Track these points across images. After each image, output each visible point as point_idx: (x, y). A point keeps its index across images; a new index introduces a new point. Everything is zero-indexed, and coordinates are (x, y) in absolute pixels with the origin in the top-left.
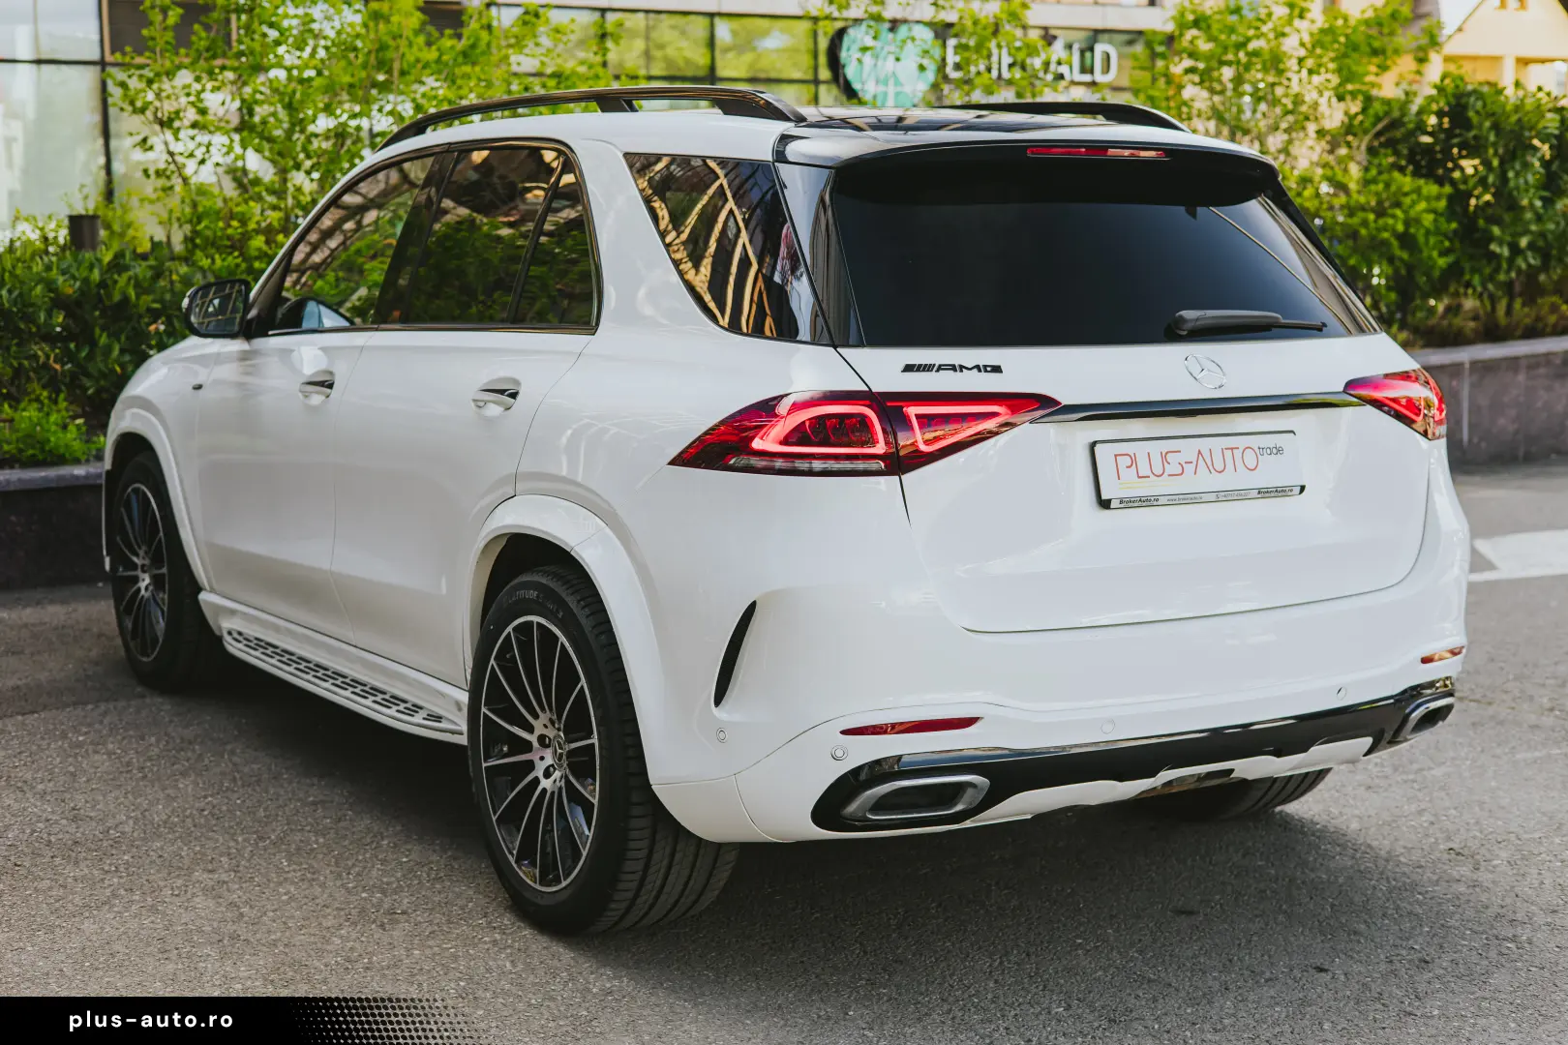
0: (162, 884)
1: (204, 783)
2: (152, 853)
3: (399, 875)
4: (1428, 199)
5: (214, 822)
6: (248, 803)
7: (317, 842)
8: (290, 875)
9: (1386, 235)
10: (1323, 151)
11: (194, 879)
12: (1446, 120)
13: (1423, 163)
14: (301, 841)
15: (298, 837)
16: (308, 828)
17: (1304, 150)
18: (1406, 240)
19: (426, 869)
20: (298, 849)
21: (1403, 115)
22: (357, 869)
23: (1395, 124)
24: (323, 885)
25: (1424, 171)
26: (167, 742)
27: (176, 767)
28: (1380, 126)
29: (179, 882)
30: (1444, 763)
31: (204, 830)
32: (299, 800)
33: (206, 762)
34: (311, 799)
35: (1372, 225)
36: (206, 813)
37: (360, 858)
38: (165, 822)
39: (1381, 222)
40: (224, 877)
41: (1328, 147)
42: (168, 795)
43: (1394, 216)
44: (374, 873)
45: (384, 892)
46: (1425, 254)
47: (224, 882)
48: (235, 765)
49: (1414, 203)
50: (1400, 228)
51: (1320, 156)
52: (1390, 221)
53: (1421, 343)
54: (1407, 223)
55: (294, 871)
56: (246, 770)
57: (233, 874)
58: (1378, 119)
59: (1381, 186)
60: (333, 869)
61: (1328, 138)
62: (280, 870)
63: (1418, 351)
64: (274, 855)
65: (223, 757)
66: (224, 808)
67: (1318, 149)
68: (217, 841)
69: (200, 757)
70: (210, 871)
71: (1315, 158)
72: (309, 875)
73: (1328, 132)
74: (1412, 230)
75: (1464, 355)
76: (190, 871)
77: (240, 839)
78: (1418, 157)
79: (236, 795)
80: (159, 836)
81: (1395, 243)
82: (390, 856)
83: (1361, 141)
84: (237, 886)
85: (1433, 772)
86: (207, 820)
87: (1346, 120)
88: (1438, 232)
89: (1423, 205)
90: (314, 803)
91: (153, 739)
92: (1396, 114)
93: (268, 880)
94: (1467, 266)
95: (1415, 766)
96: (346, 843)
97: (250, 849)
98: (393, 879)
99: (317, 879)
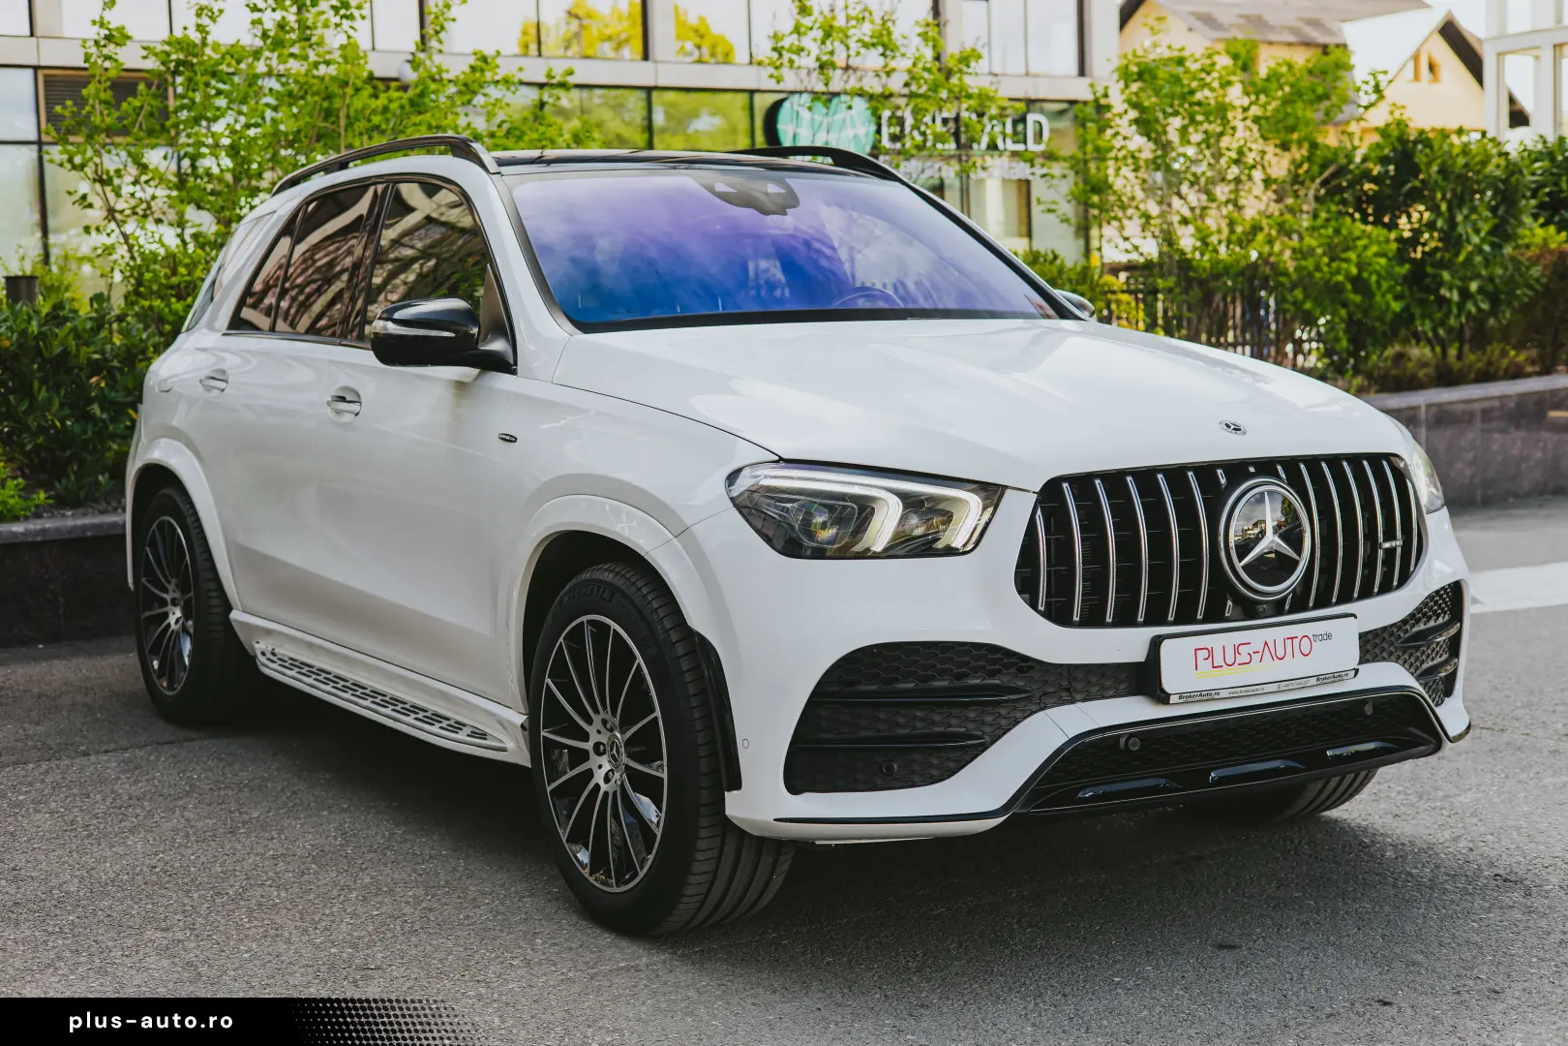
0: (110, 944)
1: (155, 840)
2: (100, 913)
3: (370, 929)
4: (1379, 243)
5: (167, 878)
6: (203, 859)
7: (278, 896)
8: (251, 932)
9: (1340, 278)
10: (1270, 200)
11: (146, 937)
12: (1391, 168)
13: (1370, 211)
14: (262, 896)
15: (259, 891)
16: (269, 882)
17: (1251, 198)
18: (1359, 283)
19: (399, 921)
20: (260, 905)
21: (1350, 161)
22: (324, 924)
23: (1341, 171)
24: (288, 942)
25: (1371, 219)
26: (114, 799)
27: (123, 824)
28: (1327, 174)
29: (130, 942)
30: (1470, 789)
31: (156, 888)
32: (258, 854)
33: (157, 818)
34: (271, 853)
35: (1326, 269)
36: (157, 870)
37: (327, 912)
38: (113, 881)
39: (1334, 265)
40: (180, 935)
41: (1274, 197)
42: (117, 853)
43: (1346, 260)
44: (343, 927)
45: (355, 947)
46: (1378, 298)
47: (179, 941)
48: (188, 820)
49: (1366, 248)
50: (1354, 271)
51: (1268, 205)
52: (1344, 265)
53: (1375, 388)
54: (1360, 266)
55: (255, 927)
56: (199, 825)
57: (188, 932)
58: (1324, 167)
59: (1330, 231)
60: (298, 924)
61: (1274, 187)
62: (239, 927)
63: (1373, 396)
64: (234, 912)
65: (174, 812)
66: (177, 864)
67: (1265, 198)
68: (171, 898)
69: (150, 814)
70: (166, 930)
71: (1262, 207)
72: (272, 932)
73: (1275, 181)
74: (1365, 275)
75: (1420, 399)
76: (141, 930)
77: (196, 895)
78: (1364, 206)
79: (190, 851)
80: (107, 895)
81: (1349, 286)
82: (360, 909)
83: (1308, 188)
84: (193, 945)
85: (1462, 799)
86: (159, 878)
87: (1292, 168)
88: (1390, 275)
89: (1374, 249)
90: (274, 857)
91: (99, 797)
92: (1343, 161)
93: (228, 938)
94: (1417, 312)
95: (1440, 794)
96: (311, 897)
97: (206, 905)
98: (364, 933)
99: (281, 935)
